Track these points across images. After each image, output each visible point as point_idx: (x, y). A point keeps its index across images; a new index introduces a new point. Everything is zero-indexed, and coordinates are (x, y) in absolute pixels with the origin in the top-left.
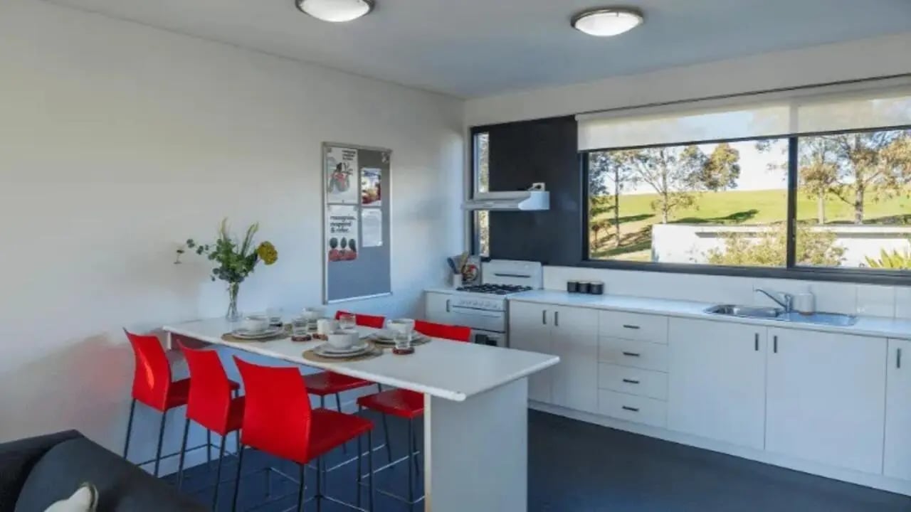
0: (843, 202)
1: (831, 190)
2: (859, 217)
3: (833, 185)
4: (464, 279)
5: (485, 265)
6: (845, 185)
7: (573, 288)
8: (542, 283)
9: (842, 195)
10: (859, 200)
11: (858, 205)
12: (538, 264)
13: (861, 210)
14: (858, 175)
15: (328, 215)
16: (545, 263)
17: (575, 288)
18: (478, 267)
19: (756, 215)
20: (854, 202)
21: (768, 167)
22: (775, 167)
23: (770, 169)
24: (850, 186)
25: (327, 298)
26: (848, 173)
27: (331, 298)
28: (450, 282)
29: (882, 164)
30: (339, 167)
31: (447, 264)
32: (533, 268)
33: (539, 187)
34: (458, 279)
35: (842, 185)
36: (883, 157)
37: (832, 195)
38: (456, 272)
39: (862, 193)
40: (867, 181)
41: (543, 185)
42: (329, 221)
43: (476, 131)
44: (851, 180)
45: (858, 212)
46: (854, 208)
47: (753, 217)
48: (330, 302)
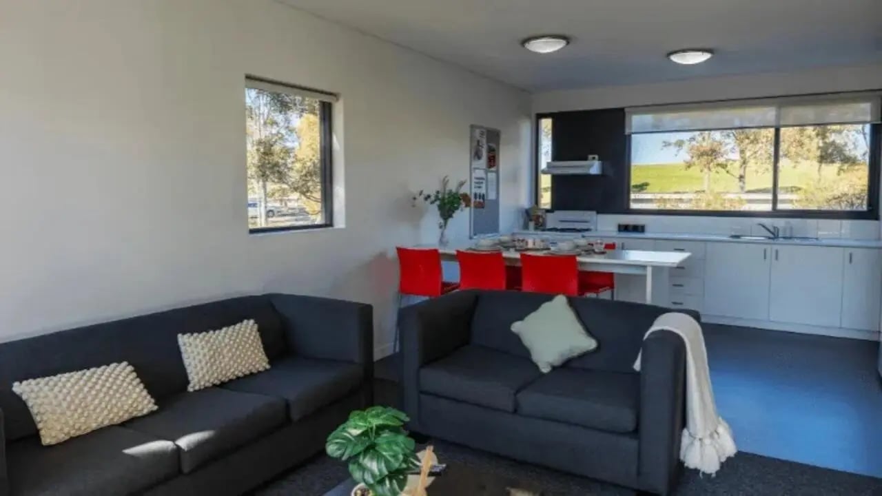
0: (728, 175)
1: (718, 165)
2: (742, 188)
3: (721, 160)
4: (536, 224)
5: (549, 215)
6: (730, 160)
7: (622, 229)
8: (596, 227)
9: (727, 169)
10: (742, 173)
11: (741, 177)
12: (594, 213)
13: (744, 183)
14: (742, 152)
15: (474, 175)
16: (598, 213)
17: (624, 228)
18: (544, 216)
19: (648, 187)
20: (738, 176)
21: (664, 144)
22: (670, 144)
23: (665, 146)
24: (734, 161)
25: (472, 234)
26: (733, 150)
27: (475, 235)
28: (526, 227)
29: (762, 143)
30: (478, 142)
31: (525, 215)
32: (590, 215)
33: (594, 158)
34: (532, 224)
35: (727, 160)
36: (764, 137)
37: (720, 169)
38: (531, 220)
39: (745, 168)
40: (749, 157)
41: (597, 157)
42: (474, 180)
43: (541, 116)
44: (736, 156)
45: (741, 184)
46: (738, 180)
47: (646, 189)
48: (475, 237)
